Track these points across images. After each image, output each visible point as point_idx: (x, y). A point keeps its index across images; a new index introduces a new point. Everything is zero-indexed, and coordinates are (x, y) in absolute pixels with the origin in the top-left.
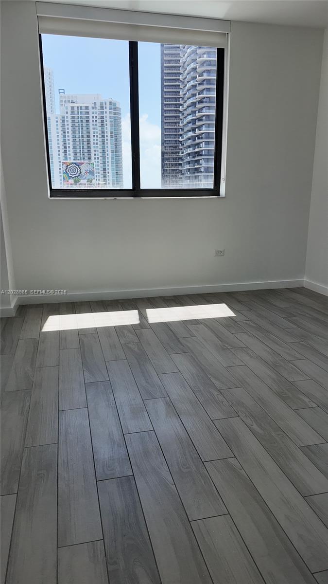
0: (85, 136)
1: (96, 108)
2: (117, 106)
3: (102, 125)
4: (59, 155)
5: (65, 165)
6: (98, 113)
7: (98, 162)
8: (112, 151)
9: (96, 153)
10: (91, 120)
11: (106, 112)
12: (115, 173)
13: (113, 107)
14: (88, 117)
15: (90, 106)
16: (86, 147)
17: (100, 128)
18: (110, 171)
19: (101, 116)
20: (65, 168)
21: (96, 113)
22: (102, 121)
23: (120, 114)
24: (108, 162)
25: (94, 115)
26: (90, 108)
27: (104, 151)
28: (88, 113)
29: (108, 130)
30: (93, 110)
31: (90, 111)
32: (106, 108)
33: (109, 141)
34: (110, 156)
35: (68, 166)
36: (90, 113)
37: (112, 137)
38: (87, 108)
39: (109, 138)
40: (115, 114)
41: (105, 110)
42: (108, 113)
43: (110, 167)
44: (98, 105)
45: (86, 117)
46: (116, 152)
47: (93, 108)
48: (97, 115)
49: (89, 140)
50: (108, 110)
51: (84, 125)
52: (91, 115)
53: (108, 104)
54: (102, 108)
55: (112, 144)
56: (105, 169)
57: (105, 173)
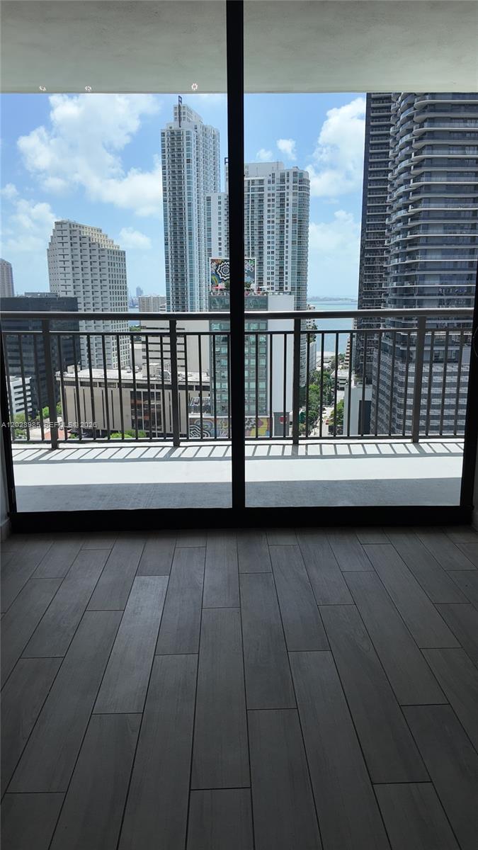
0: (256, 222)
1: (273, 182)
2: (304, 177)
3: (282, 205)
4: (220, 249)
6: (276, 189)
7: (273, 258)
8: (293, 242)
9: (271, 245)
10: (266, 198)
11: (288, 188)
12: (296, 274)
13: (298, 178)
14: (263, 194)
15: (266, 178)
16: (256, 238)
17: (278, 210)
18: (289, 270)
19: (281, 193)
21: (273, 189)
22: (282, 200)
23: (309, 189)
24: (287, 257)
25: (271, 192)
26: (266, 182)
27: (281, 242)
28: (261, 189)
29: (290, 212)
30: (269, 185)
31: (266, 185)
32: (288, 181)
33: (290, 229)
34: (290, 250)
36: (266, 189)
37: (294, 221)
38: (261, 182)
39: (290, 224)
40: (300, 188)
41: (286, 185)
42: (291, 187)
43: (290, 265)
44: (278, 176)
45: (259, 195)
46: (300, 243)
47: (269, 182)
48: (275, 192)
49: (261, 228)
50: (291, 184)
51: (256, 206)
52: (266, 192)
53: (291, 175)
54: (282, 181)
55: (294, 232)
56: (282, 268)
57: (281, 273)
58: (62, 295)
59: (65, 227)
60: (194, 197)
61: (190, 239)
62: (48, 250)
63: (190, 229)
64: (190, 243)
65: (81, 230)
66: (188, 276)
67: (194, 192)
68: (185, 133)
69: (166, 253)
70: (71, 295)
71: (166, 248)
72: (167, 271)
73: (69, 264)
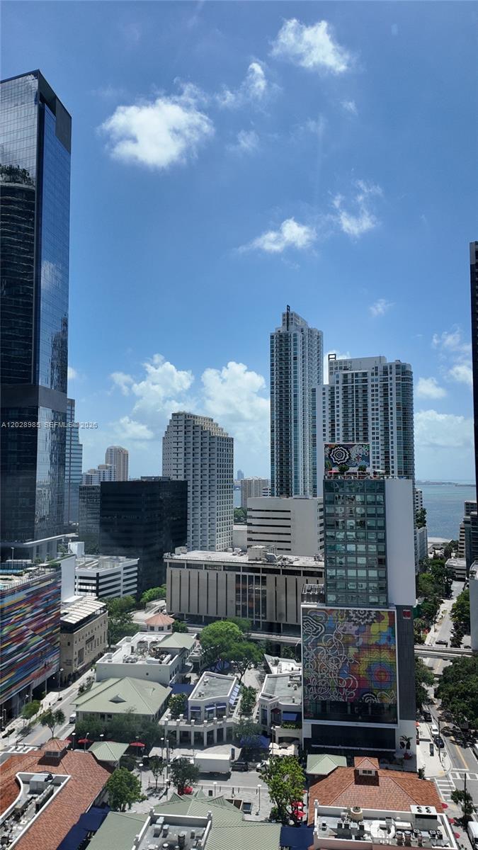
0: (360, 410)
1: (377, 374)
2: (407, 369)
3: (386, 395)
4: (324, 435)
5: (328, 449)
6: (379, 380)
7: (378, 443)
8: (398, 428)
9: (375, 431)
10: (370, 389)
11: (391, 379)
12: (403, 458)
13: (400, 370)
14: (366, 385)
15: (369, 371)
16: (361, 424)
17: (382, 399)
18: (395, 455)
19: (384, 384)
20: (328, 452)
21: (377, 380)
22: (386, 390)
23: (412, 379)
24: (392, 443)
25: (375, 383)
26: (369, 375)
27: (386, 428)
28: (366, 381)
29: (394, 400)
30: (372, 377)
31: (369, 377)
32: (391, 373)
33: (395, 416)
34: (395, 435)
35: (332, 449)
36: (369, 381)
37: (398, 409)
38: (365, 374)
39: (394, 411)
40: (403, 379)
41: (389, 376)
42: (394, 379)
43: (395, 450)
44: (380, 369)
45: (363, 386)
46: (405, 429)
47: (372, 374)
48: (378, 383)
49: (365, 415)
50: (394, 376)
52: (370, 383)
53: (394, 368)
54: (385, 373)
55: (398, 419)
56: (387, 453)
57: (387, 457)
58: (174, 478)
59: (180, 418)
60: (300, 389)
61: (295, 426)
62: (164, 438)
63: (296, 417)
64: (296, 430)
65: (196, 420)
66: (293, 460)
67: (300, 385)
68: (292, 336)
69: (272, 439)
70: (181, 478)
71: (272, 435)
72: (272, 456)
73: (182, 450)
